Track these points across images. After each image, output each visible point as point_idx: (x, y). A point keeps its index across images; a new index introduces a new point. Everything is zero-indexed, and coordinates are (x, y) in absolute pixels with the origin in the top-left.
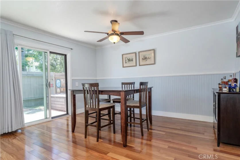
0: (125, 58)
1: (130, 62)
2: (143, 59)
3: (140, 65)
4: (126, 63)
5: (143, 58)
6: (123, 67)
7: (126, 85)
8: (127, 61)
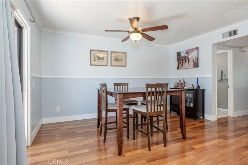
0: (94, 55)
1: (100, 60)
2: (114, 60)
3: (111, 66)
4: (95, 60)
5: (115, 58)
6: (91, 65)
7: (119, 86)
8: (96, 59)
